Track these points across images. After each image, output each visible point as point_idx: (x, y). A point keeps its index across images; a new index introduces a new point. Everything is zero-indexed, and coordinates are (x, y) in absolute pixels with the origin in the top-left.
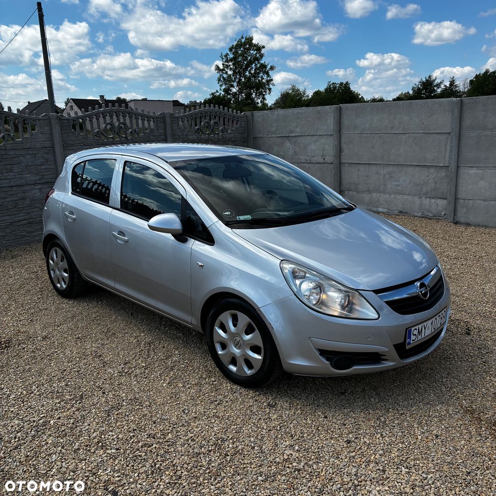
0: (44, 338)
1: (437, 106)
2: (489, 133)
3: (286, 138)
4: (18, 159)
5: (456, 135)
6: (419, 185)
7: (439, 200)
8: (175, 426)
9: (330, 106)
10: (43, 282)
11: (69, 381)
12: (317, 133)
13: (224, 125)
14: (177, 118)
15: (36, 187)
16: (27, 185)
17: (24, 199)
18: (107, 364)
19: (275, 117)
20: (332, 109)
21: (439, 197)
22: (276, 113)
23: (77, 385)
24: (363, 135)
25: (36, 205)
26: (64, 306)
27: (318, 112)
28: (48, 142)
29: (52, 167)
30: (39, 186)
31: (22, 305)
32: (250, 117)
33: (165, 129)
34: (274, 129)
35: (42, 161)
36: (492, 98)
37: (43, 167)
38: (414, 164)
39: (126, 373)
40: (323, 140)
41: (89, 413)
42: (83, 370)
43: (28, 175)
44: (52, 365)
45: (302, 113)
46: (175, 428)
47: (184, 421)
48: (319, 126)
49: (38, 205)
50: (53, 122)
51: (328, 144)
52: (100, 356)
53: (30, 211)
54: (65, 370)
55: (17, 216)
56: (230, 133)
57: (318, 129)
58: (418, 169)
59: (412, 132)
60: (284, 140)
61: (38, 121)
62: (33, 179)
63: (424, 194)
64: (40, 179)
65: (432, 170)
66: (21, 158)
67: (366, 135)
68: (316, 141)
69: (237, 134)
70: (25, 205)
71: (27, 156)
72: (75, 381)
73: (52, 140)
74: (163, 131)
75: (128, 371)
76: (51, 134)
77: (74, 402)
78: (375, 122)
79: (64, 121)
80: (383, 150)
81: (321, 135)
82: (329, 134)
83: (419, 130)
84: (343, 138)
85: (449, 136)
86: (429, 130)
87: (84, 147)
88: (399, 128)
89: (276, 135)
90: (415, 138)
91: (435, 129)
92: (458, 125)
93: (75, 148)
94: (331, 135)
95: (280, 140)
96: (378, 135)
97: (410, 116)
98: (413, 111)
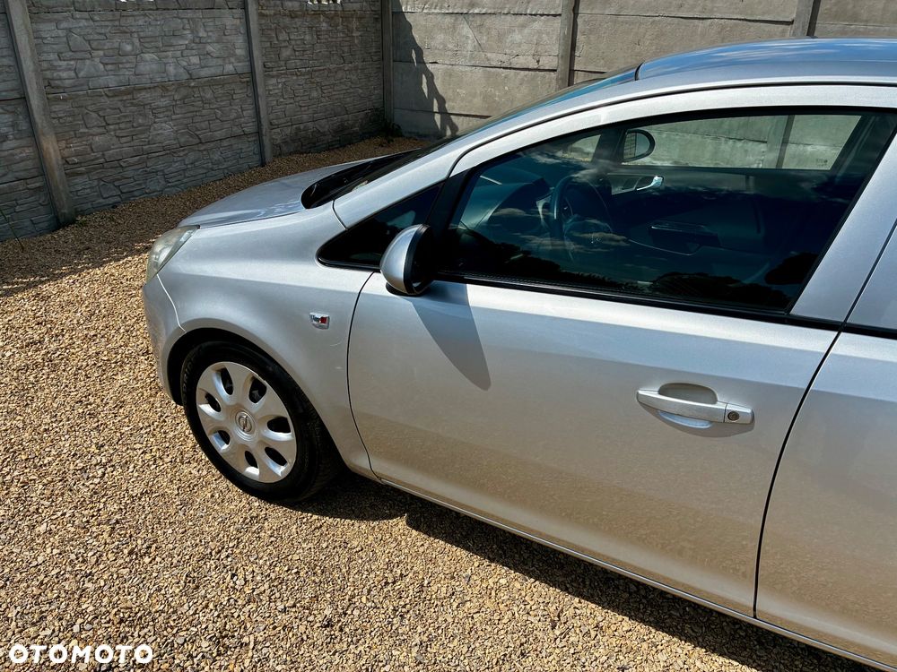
3: (461, 18)
5: (803, 27)
7: (751, 143)
12: (527, 9)
21: (751, 138)
24: (621, 18)
29: (6, 61)
40: (538, 24)
51: (548, 34)
56: (355, 1)
59: (719, 15)
60: (456, 19)
63: (724, 133)
67: (627, 18)
68: (523, 26)
69: (365, 4)
80: (657, 49)
81: (535, 15)
82: (552, 13)
83: (733, 13)
84: (579, 21)
85: (789, 28)
86: (751, 15)
87: (78, 15)
88: (693, 7)
89: (441, 8)
90: (723, 28)
91: (764, 14)
92: (811, 9)
93: (56, 16)
94: (555, 15)
95: (448, 20)
96: (651, 20)
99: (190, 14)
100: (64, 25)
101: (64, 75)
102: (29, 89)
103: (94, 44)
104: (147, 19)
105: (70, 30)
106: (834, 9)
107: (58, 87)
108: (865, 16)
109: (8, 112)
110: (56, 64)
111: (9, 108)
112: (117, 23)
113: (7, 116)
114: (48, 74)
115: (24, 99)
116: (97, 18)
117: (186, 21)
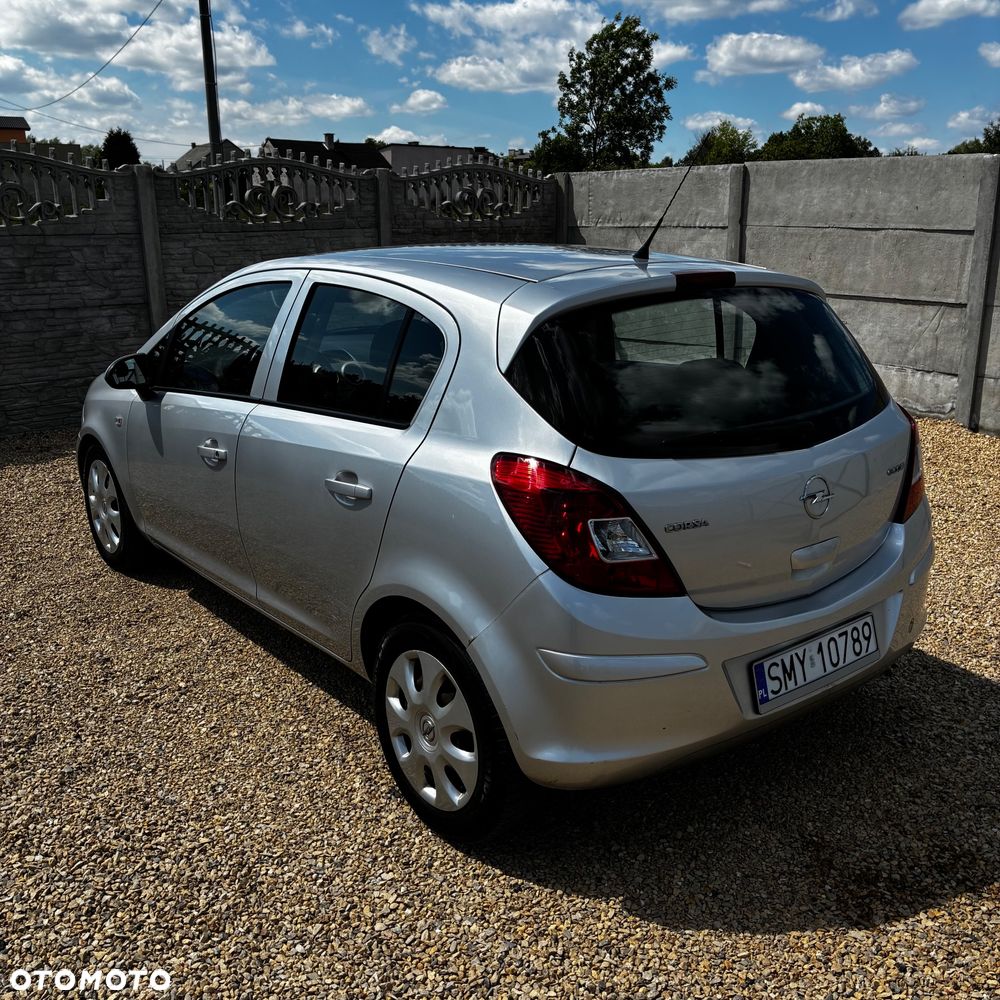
0: (20, 616)
1: (949, 170)
3: (632, 231)
4: (68, 255)
5: (986, 238)
6: (901, 341)
7: (942, 376)
8: (182, 818)
9: (726, 166)
10: (74, 503)
11: (24, 706)
12: (696, 221)
13: (506, 199)
14: (405, 182)
15: (104, 313)
16: (85, 307)
17: (77, 334)
18: (113, 678)
19: (612, 185)
20: (729, 171)
21: (942, 369)
22: (615, 177)
23: (34, 716)
24: (790, 230)
25: (102, 348)
26: (90, 553)
27: (701, 177)
28: (128, 223)
29: (135, 272)
30: (109, 311)
31: (12, 546)
32: (562, 184)
33: (376, 204)
34: (609, 211)
35: (116, 260)
37: (118, 273)
38: (893, 296)
39: (141, 698)
40: (707, 238)
41: (29, 774)
42: (60, 686)
43: (87, 288)
44: (9, 670)
45: (668, 179)
46: (180, 821)
47: (204, 809)
48: (701, 208)
49: (107, 349)
50: (140, 182)
51: (717, 248)
52: (108, 660)
53: (89, 359)
54: (26, 684)
55: (62, 367)
56: (518, 216)
57: (697, 214)
58: (900, 306)
59: (893, 226)
60: (627, 235)
61: (110, 180)
62: (96, 296)
63: (910, 363)
64: (111, 297)
65: (931, 311)
66: (74, 253)
67: (796, 230)
68: (693, 240)
69: (533, 220)
70: (79, 348)
71: (86, 249)
72: (36, 707)
73: (137, 218)
74: (370, 208)
75: (146, 696)
76: (137, 206)
77: (12, 750)
78: (815, 201)
79: (165, 182)
80: (829, 264)
81: (704, 227)
82: (721, 225)
83: (908, 222)
84: (748, 234)
85: (973, 238)
86: (928, 224)
87: (204, 235)
88: (864, 217)
89: (613, 223)
90: (899, 240)
91: (941, 222)
92: (992, 214)
93: (185, 236)
94: (724, 228)
95: (620, 234)
96: (821, 231)
97: (890, 192)
98: (897, 180)
99: (316, 234)
100: (191, 244)
101: (185, 285)
102: (152, 297)
103: (217, 261)
104: (271, 239)
105: (196, 248)
107: (180, 296)
109: (132, 314)
110: (179, 276)
111: (134, 311)
112: (241, 243)
113: (130, 317)
114: (172, 285)
115: (147, 304)
116: (222, 238)
117: (312, 240)
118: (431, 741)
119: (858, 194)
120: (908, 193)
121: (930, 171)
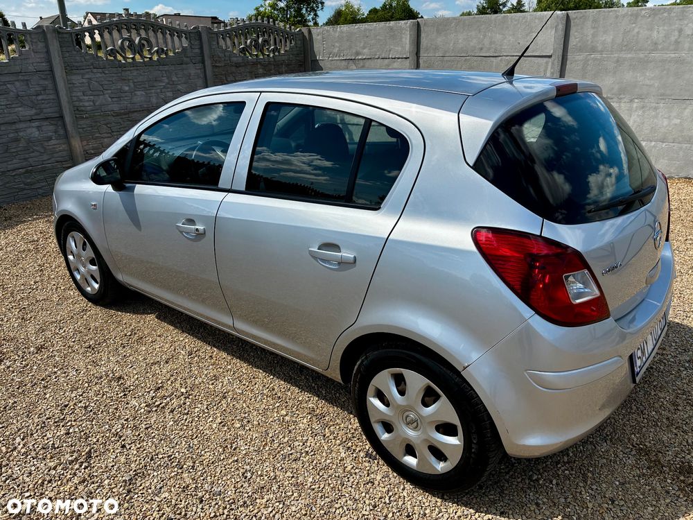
0: (39, 349)
1: (537, 21)
2: (598, 56)
3: (351, 62)
4: (5, 87)
5: (558, 58)
8: (233, 506)
9: (406, 21)
10: (44, 257)
11: (72, 426)
12: (389, 54)
13: (275, 44)
14: (217, 34)
15: (33, 124)
16: (20, 121)
17: (17, 140)
18: (130, 391)
19: (337, 35)
20: (408, 25)
22: (338, 29)
23: (82, 433)
24: (446, 59)
25: (35, 148)
26: (72, 294)
27: (391, 28)
28: (44, 64)
29: (52, 97)
30: (36, 123)
31: (12, 293)
32: (306, 34)
33: (201, 48)
34: (336, 50)
35: (37, 89)
36: (604, 12)
37: (40, 98)
39: (158, 406)
40: (396, 64)
41: (99, 486)
42: (93, 405)
43: (20, 109)
44: (47, 396)
45: (371, 30)
46: (232, 509)
47: (246, 495)
48: (392, 47)
49: (37, 148)
50: (49, 36)
52: (120, 378)
53: (27, 156)
54: (66, 406)
55: (10, 163)
56: (284, 55)
57: (390, 51)
59: (506, 54)
60: (348, 63)
61: (28, 36)
62: (27, 114)
64: (37, 114)
66: (8, 85)
67: (449, 58)
69: (291, 56)
70: (19, 149)
71: (17, 83)
72: (81, 425)
73: (49, 61)
74: (197, 51)
75: (161, 404)
76: (48, 52)
77: (77, 466)
78: (460, 41)
79: (65, 35)
81: (395, 58)
82: (405, 56)
83: (514, 52)
84: (420, 61)
85: (550, 60)
87: (95, 70)
88: (489, 49)
89: (339, 57)
91: (533, 51)
92: (562, 46)
93: (82, 71)
94: (406, 58)
95: (344, 63)
96: (464, 58)
97: (503, 34)
98: (507, 28)
99: (166, 68)
100: (87, 76)
101: (87, 104)
102: (64, 112)
103: (105, 87)
104: (138, 72)
105: (90, 79)
106: (579, 45)
107: (83, 111)
108: (600, 48)
109: (52, 124)
110: (81, 98)
111: (52, 122)
112: (119, 75)
113: (52, 127)
114: (77, 104)
115: (62, 117)
116: (107, 72)
117: (164, 72)
118: (415, 428)
119: (485, 36)
120: (514, 35)
121: (526, 22)
